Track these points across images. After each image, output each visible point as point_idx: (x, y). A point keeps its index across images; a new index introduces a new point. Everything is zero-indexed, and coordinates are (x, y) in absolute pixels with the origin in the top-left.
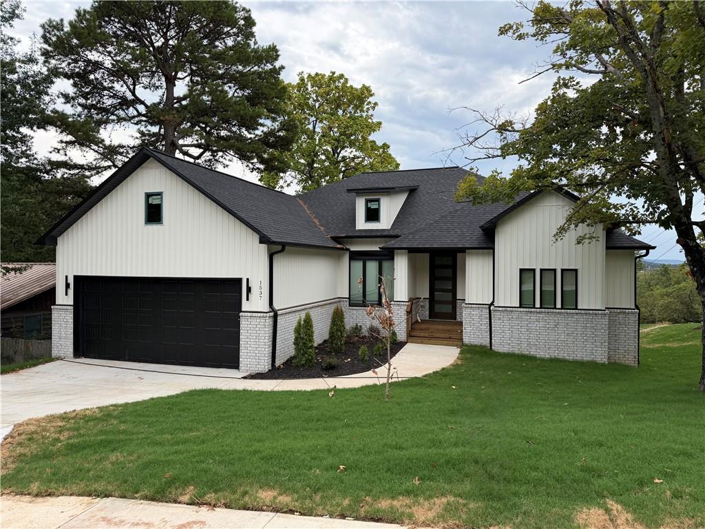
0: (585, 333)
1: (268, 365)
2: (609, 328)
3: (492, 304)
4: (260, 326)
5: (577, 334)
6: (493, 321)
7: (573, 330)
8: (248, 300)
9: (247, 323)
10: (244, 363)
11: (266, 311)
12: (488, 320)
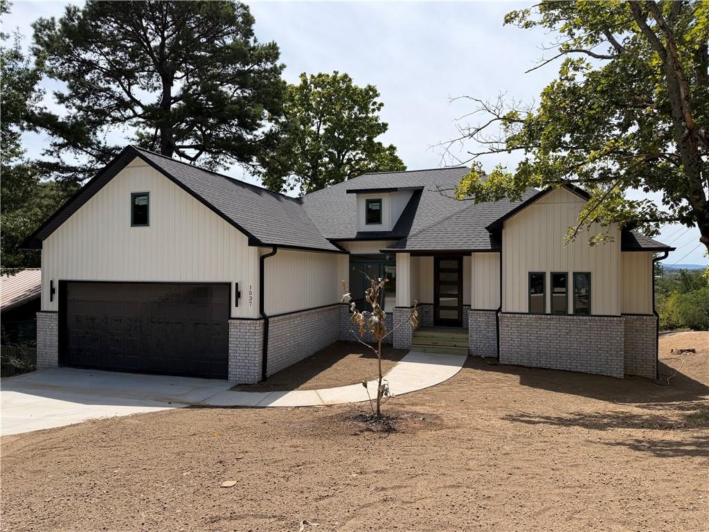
0: (599, 341)
1: (259, 375)
2: (625, 335)
3: (499, 310)
4: (249, 334)
5: (591, 342)
6: (500, 328)
7: (586, 337)
8: (237, 306)
9: (236, 330)
10: (233, 373)
11: (256, 318)
12: (495, 327)
